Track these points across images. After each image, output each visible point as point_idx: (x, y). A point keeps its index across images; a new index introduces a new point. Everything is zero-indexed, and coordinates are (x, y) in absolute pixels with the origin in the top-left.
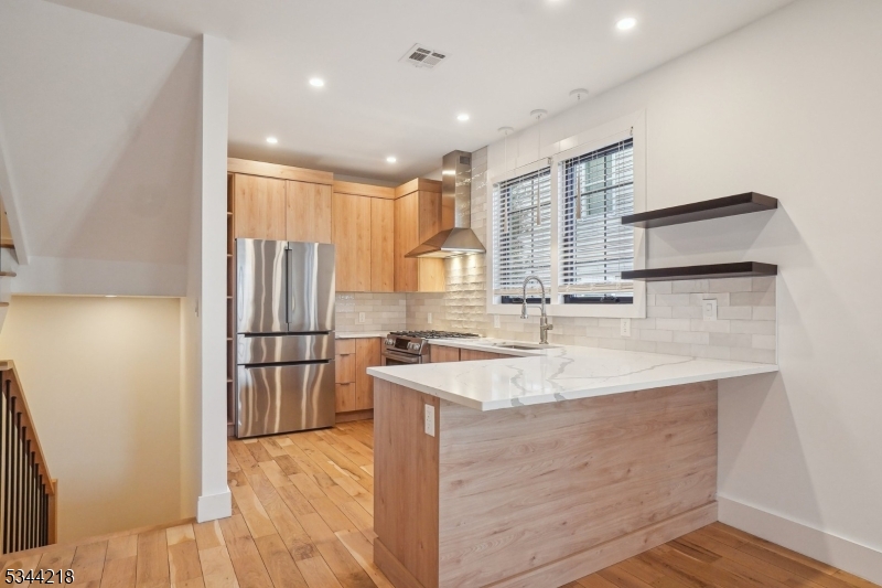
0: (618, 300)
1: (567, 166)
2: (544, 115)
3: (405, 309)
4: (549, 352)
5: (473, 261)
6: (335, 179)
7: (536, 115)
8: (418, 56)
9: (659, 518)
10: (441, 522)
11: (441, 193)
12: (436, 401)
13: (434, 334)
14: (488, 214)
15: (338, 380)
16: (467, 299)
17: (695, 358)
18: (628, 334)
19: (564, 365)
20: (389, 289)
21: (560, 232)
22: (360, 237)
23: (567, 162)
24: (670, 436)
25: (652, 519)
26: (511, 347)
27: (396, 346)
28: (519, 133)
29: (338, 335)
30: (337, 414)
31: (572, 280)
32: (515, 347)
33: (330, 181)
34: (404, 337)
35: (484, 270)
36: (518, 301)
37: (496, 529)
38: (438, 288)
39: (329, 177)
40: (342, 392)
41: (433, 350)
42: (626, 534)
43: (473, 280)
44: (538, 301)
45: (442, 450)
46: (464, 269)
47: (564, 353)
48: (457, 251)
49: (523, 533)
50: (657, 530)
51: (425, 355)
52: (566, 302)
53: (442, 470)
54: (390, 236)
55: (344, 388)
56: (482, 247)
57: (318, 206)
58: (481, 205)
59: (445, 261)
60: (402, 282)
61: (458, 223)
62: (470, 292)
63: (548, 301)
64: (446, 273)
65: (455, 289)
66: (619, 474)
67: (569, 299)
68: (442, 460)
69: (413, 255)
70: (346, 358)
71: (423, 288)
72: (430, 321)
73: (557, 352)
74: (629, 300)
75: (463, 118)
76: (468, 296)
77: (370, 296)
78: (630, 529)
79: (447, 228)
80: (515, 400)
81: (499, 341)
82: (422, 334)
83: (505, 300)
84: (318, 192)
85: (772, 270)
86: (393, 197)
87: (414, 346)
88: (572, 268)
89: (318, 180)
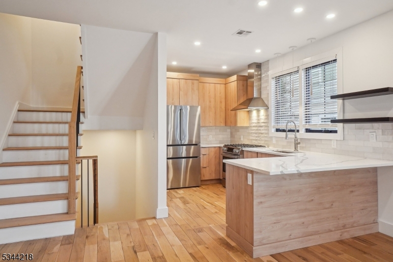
0: (331, 132)
1: (306, 71)
2: (295, 48)
3: (229, 133)
4: (299, 155)
5: (262, 112)
6: (200, 76)
7: (291, 49)
8: (240, 33)
9: (347, 226)
10: (255, 216)
11: (247, 81)
12: (252, 172)
13: (245, 146)
14: (270, 90)
15: (202, 165)
16: (260, 130)
17: (366, 158)
18: (335, 147)
19: (303, 160)
20: (223, 124)
21: (303, 100)
22: (210, 102)
23: (306, 69)
24: (352, 191)
25: (344, 226)
26: (281, 152)
27: (227, 151)
28: (284, 55)
29: (202, 145)
30: (202, 181)
31: (309, 122)
32: (283, 152)
33: (198, 78)
34: (231, 147)
35: (268, 116)
36: (284, 131)
37: (275, 222)
38: (246, 125)
39: (197, 76)
40: (203, 171)
41: (245, 153)
42: (331, 231)
43: (262, 121)
44: (293, 131)
45: (255, 190)
46: (258, 116)
47: (305, 155)
48: (255, 108)
49: (286, 224)
50: (346, 231)
51: (242, 155)
52: (306, 132)
53: (255, 197)
54: (223, 100)
55: (204, 169)
56: (267, 106)
57: (193, 89)
58: (266, 87)
59: (249, 112)
60: (229, 121)
61: (255, 95)
62: (261, 126)
63: (298, 131)
64: (250, 118)
65: (254, 125)
66: (327, 206)
67: (308, 131)
68: (255, 193)
69: (235, 109)
70: (205, 156)
71: (239, 125)
72: (242, 139)
73: (302, 154)
74: (336, 132)
75: (258, 51)
76: (260, 128)
77: (214, 128)
78: (333, 229)
79: (250, 97)
80: (282, 172)
81: (275, 149)
82: (239, 145)
83: (278, 130)
84: (193, 83)
86: (224, 83)
87: (236, 151)
88: (309, 117)
89: (193, 78)
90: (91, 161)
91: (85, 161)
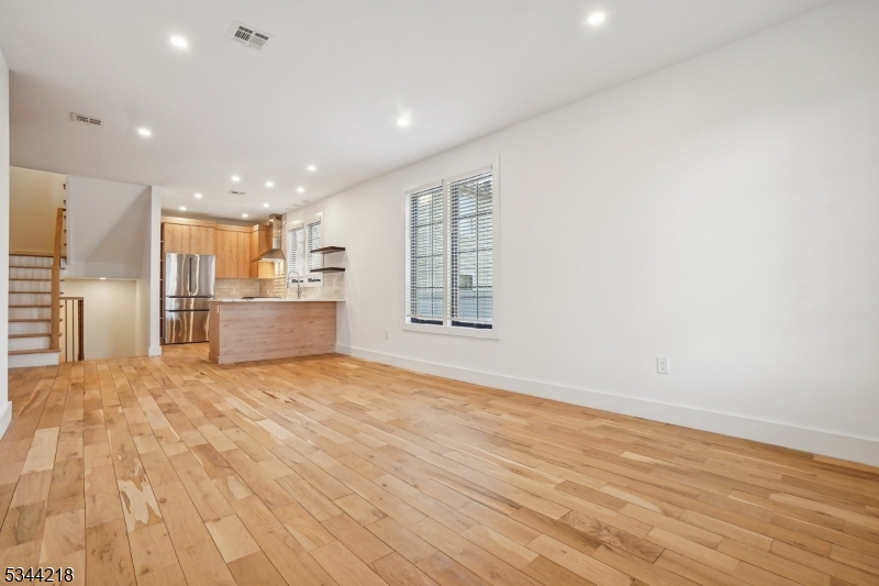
1: (310, 227)
5: (282, 264)
6: (218, 223)
8: (235, 193)
10: (220, 335)
11: (267, 230)
14: (287, 243)
16: (280, 282)
20: (247, 277)
21: (307, 253)
25: (304, 347)
33: (213, 226)
38: (269, 276)
39: (213, 223)
43: (282, 273)
45: (220, 316)
46: (279, 267)
48: (276, 260)
52: (308, 281)
54: (248, 251)
56: (285, 258)
57: (207, 237)
59: (272, 263)
61: (274, 247)
62: (281, 278)
63: (303, 281)
64: (273, 269)
65: (276, 277)
71: (261, 276)
74: (320, 280)
79: (269, 248)
83: (293, 281)
84: (207, 231)
85: (343, 270)
86: (248, 232)
89: (207, 225)
90: (76, 302)
91: (70, 302)
